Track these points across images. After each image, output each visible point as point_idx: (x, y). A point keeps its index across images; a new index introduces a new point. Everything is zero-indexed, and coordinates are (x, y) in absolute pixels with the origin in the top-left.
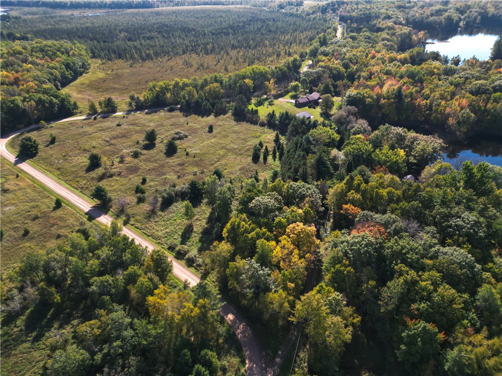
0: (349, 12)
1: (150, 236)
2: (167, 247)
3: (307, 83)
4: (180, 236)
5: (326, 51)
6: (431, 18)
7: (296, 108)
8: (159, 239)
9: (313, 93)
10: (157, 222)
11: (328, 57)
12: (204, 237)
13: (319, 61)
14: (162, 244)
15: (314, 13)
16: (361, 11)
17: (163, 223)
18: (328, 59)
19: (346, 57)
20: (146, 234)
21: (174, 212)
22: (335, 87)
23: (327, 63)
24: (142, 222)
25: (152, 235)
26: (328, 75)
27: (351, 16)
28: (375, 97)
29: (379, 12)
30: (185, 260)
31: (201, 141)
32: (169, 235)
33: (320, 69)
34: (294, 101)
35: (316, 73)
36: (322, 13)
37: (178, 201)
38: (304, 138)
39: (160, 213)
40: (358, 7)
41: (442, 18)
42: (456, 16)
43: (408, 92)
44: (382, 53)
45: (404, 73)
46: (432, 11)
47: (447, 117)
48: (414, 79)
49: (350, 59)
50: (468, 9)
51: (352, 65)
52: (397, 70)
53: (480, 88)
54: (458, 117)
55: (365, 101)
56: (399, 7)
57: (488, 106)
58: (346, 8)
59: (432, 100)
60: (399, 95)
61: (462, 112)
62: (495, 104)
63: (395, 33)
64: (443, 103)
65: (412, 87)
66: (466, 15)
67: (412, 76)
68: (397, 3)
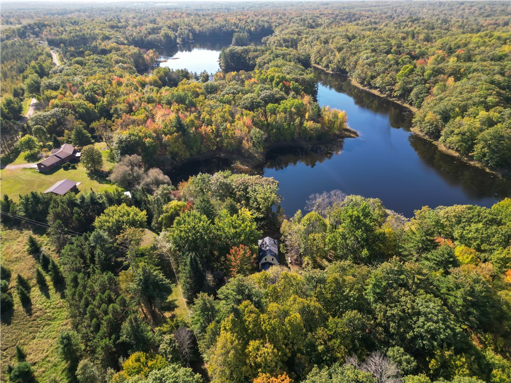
0: (56, 35)
3: (44, 133)
5: (52, 83)
6: (150, 37)
7: (43, 176)
9: (63, 146)
11: (60, 91)
13: (48, 99)
15: (8, 38)
16: (70, 33)
18: (61, 94)
19: (86, 88)
22: (92, 131)
23: (62, 99)
26: (73, 117)
27: (61, 38)
28: (154, 135)
29: (93, 33)
33: (56, 109)
34: (34, 165)
35: (53, 115)
36: (21, 37)
38: (91, 238)
40: (65, 29)
41: (160, 36)
42: (171, 33)
43: (188, 120)
44: (127, 78)
45: (169, 99)
46: (146, 29)
47: (240, 141)
48: (185, 104)
49: (92, 90)
50: (178, 27)
51: (99, 98)
52: (159, 95)
53: (253, 103)
54: (252, 138)
55: (144, 143)
56: (112, 27)
57: (269, 119)
58: (50, 31)
59: (216, 125)
60: (180, 127)
61: (253, 131)
62: (274, 116)
63: (125, 54)
64: (228, 125)
65: (188, 114)
66: (178, 32)
67: (181, 100)
68: (107, 23)
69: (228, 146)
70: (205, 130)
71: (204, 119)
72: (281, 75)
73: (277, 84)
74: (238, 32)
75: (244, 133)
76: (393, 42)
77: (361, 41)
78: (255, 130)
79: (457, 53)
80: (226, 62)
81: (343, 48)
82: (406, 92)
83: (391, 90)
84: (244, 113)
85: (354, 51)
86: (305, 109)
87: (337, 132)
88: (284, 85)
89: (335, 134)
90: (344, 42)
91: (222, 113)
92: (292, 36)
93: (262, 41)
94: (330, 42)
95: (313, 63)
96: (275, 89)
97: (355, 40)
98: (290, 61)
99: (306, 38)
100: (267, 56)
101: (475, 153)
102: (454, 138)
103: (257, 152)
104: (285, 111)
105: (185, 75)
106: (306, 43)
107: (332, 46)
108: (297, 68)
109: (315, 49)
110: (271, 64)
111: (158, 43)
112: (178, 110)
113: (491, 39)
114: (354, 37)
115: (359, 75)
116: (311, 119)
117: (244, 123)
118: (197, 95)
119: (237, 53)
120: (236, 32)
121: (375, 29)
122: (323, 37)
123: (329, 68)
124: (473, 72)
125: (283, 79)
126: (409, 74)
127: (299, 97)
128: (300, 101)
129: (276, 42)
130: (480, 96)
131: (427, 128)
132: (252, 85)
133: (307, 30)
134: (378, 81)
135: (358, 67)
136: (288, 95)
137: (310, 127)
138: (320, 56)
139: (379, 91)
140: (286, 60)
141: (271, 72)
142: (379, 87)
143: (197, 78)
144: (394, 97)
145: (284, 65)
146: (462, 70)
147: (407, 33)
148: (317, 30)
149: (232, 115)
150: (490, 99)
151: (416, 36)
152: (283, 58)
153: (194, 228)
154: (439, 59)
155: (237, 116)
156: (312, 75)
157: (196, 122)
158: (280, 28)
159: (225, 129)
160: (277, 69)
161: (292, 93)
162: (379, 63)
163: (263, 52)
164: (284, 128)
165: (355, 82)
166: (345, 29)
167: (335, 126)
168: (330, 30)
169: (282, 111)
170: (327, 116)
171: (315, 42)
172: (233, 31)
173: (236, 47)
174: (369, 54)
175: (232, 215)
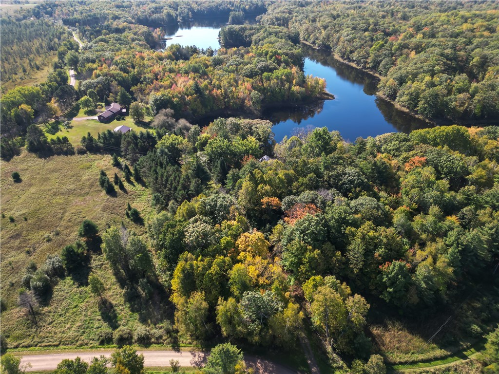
0: (68, 15)
1: (60, 344)
2: (98, 343)
3: (95, 95)
4: (102, 321)
5: (89, 58)
8: (77, 341)
9: (112, 104)
10: (52, 322)
11: (97, 64)
12: (135, 304)
14: (87, 344)
16: (82, 13)
17: (62, 318)
18: (99, 66)
19: (118, 62)
20: (50, 346)
21: (66, 298)
22: (132, 93)
24: (30, 336)
25: (61, 341)
26: (116, 83)
27: (75, 18)
28: (179, 96)
29: (103, 13)
30: (136, 342)
31: (17, 197)
32: (85, 328)
34: (95, 117)
36: (37, 17)
37: (58, 282)
39: (46, 309)
40: (75, 9)
41: (163, 15)
42: (173, 13)
43: (203, 85)
44: (147, 53)
45: (187, 69)
46: (150, 9)
47: (243, 100)
48: (199, 73)
49: (123, 63)
50: (178, 6)
51: (131, 69)
52: (177, 67)
53: (252, 72)
54: (252, 98)
55: (173, 102)
56: (118, 7)
57: (265, 85)
58: (62, 10)
59: (224, 89)
60: (198, 90)
61: (252, 93)
62: (268, 82)
63: (137, 32)
64: (234, 89)
65: (202, 80)
66: (179, 10)
67: (196, 70)
68: (113, 3)
69: (233, 105)
70: (216, 93)
71: (214, 84)
72: (274, 50)
73: (271, 57)
74: (234, 10)
75: (246, 95)
76: (371, 21)
77: (344, 20)
78: (254, 92)
79: (423, 31)
80: (225, 39)
81: (328, 27)
82: (376, 64)
83: (366, 63)
84: (245, 80)
85: (337, 29)
86: (293, 77)
87: (318, 95)
88: (276, 59)
89: (316, 97)
90: (330, 20)
91: (228, 80)
92: (283, 15)
93: (257, 19)
94: (318, 20)
95: (302, 40)
96: (269, 62)
97: (339, 19)
98: (282, 38)
99: (296, 16)
100: (261, 34)
101: (419, 108)
102: (405, 98)
103: (256, 110)
104: (277, 78)
105: (194, 50)
106: (296, 21)
107: (318, 24)
108: (287, 44)
109: (304, 27)
110: (265, 41)
111: (161, 21)
112: (194, 78)
113: (456, 18)
114: (338, 16)
115: (340, 50)
116: (297, 84)
117: (246, 88)
118: (207, 66)
119: (235, 31)
120: (232, 11)
121: (360, 7)
122: (311, 16)
123: (315, 44)
124: (432, 47)
125: (276, 53)
126: (380, 49)
127: (288, 68)
128: (289, 71)
129: (269, 20)
130: (429, 66)
131: (388, 90)
132: (251, 58)
133: (298, 9)
134: (355, 56)
135: (340, 43)
136: (279, 66)
137: (296, 91)
138: (308, 34)
139: (356, 63)
140: (278, 37)
141: (265, 47)
142: (356, 61)
143: (204, 53)
144: (368, 68)
145: (276, 42)
146: (423, 45)
147: (387, 12)
148: (306, 8)
149: (236, 81)
150: (437, 67)
151: (395, 14)
152: (276, 36)
153: (220, 146)
154: (408, 36)
155: (240, 82)
156: (300, 50)
157: (209, 86)
158: (273, 6)
159: (232, 91)
160: (270, 45)
161: (283, 65)
162: (357, 40)
163: (258, 30)
164: (276, 91)
165: (337, 56)
166: (332, 8)
167: (317, 90)
168: (319, 9)
169: (275, 78)
170: (310, 82)
171: (304, 20)
172: (229, 10)
173: (234, 26)
174: (350, 32)
175: (243, 140)
